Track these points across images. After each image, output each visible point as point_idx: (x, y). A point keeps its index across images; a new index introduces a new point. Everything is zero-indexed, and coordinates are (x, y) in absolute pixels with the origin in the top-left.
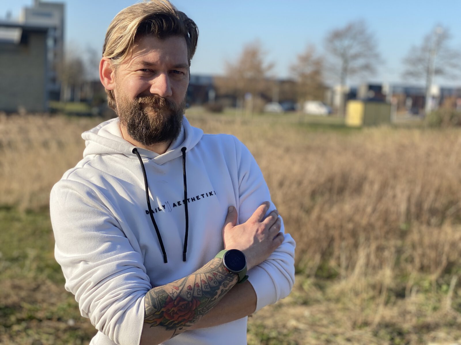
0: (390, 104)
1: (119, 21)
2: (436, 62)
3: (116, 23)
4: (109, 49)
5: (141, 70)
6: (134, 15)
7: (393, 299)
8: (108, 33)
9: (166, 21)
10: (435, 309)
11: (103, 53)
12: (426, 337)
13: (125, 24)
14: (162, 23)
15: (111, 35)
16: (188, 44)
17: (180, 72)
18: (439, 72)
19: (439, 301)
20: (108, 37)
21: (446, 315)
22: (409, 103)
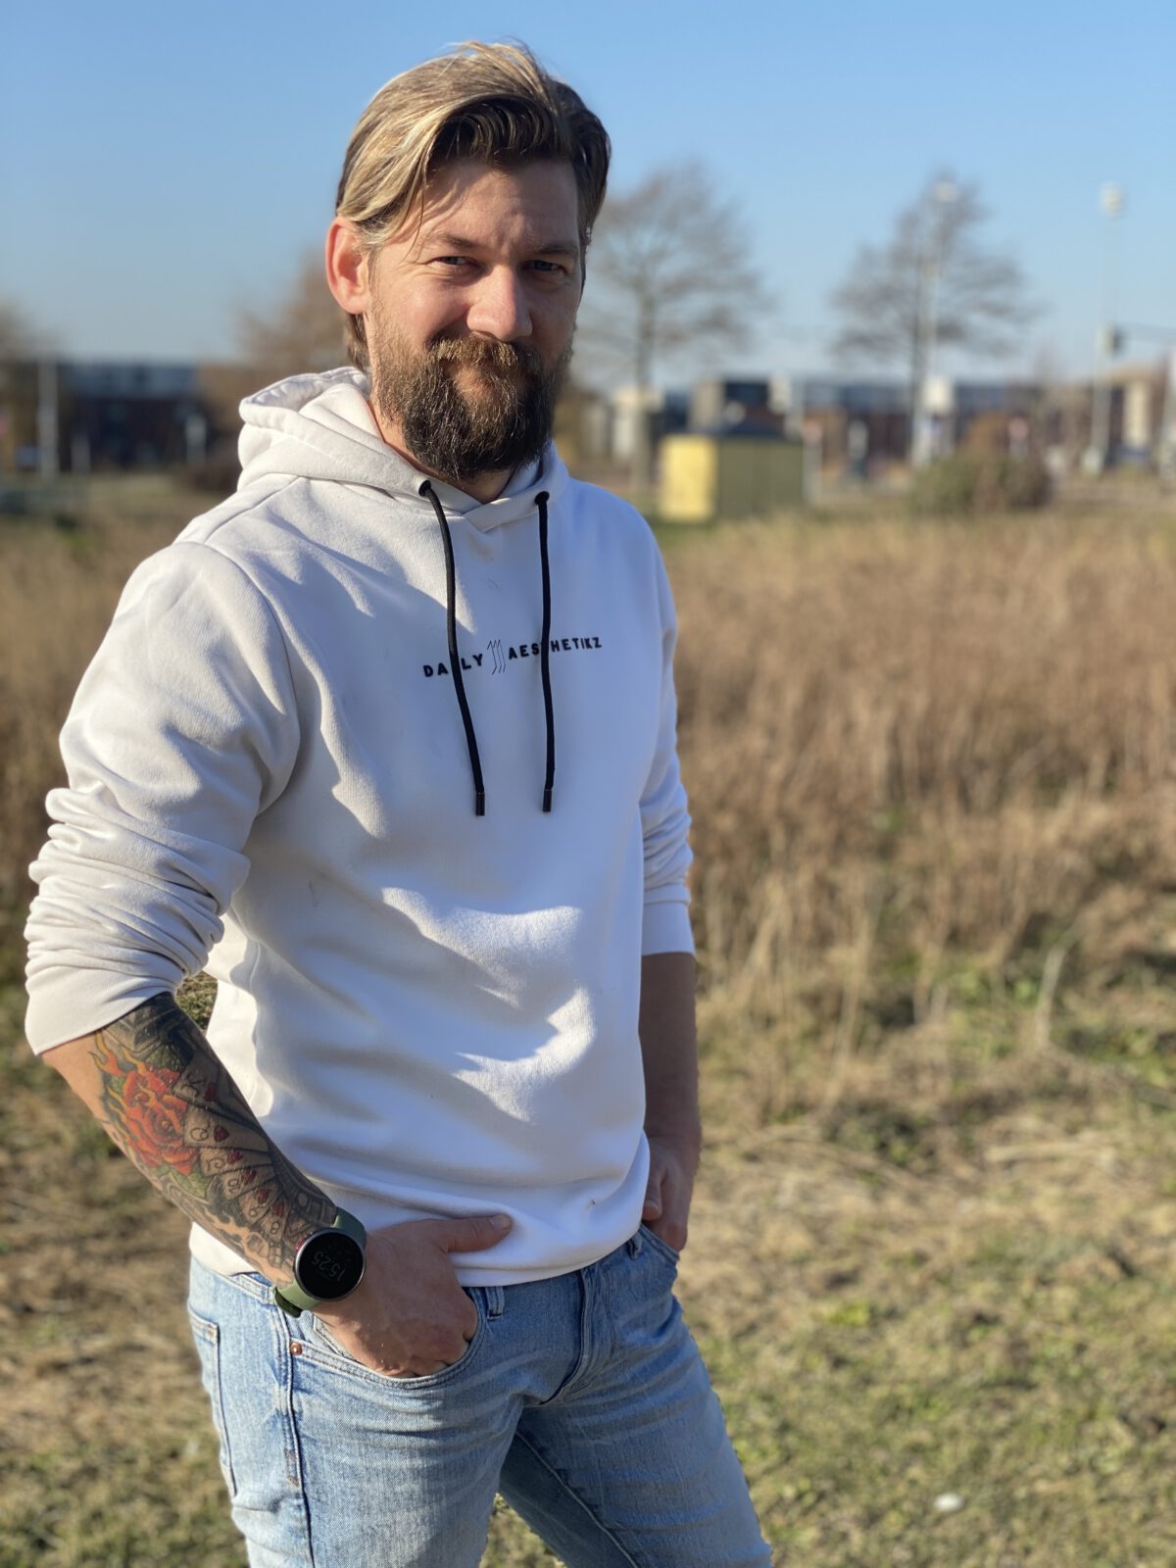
0: (799, 443)
1: (383, 114)
2: (940, 298)
3: (375, 118)
4: (355, 195)
5: (440, 259)
6: (427, 97)
7: (874, 1032)
8: (352, 146)
9: (518, 119)
10: (1002, 1052)
11: (338, 205)
12: (980, 1134)
13: (399, 124)
14: (504, 123)
15: (359, 155)
16: (580, 184)
17: (553, 267)
18: (949, 332)
19: (1012, 1028)
20: (352, 161)
21: (1036, 1067)
22: (858, 438)
